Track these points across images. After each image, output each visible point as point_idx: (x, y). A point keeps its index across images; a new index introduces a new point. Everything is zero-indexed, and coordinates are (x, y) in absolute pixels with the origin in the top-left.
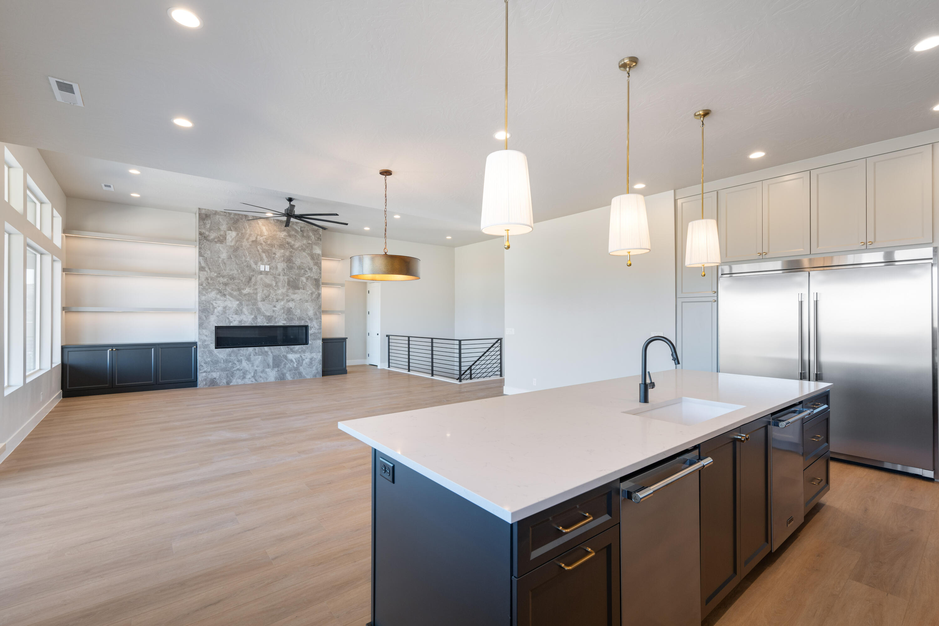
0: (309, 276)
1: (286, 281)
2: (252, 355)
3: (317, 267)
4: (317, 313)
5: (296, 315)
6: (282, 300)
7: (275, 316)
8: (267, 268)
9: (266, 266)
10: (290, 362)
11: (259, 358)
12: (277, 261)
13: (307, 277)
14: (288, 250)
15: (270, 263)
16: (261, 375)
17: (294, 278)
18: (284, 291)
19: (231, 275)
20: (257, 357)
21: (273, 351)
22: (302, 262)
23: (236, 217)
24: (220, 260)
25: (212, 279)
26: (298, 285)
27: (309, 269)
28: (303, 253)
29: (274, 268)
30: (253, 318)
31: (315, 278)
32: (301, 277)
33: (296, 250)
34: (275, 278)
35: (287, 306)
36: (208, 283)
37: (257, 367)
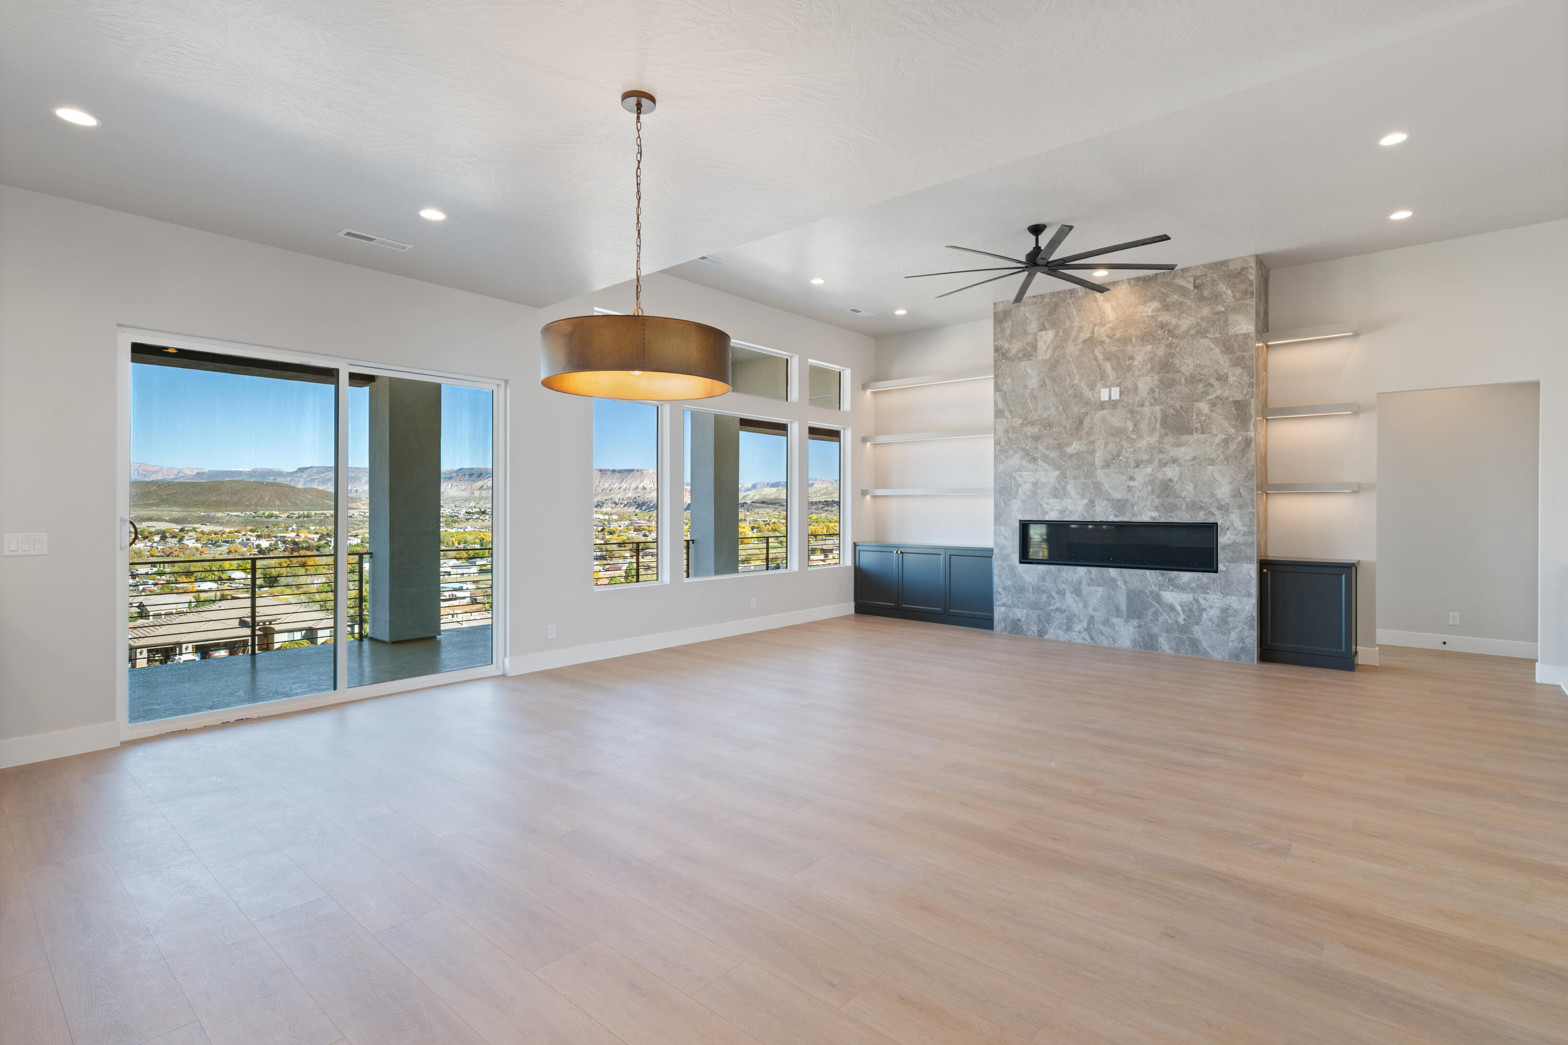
0: (1217, 397)
1: (1159, 416)
2: (1084, 583)
3: (1241, 370)
4: (1241, 491)
5: (1184, 498)
6: (1150, 461)
7: (1133, 500)
8: (1116, 393)
9: (1112, 388)
10: (1168, 609)
11: (1098, 591)
12: (1137, 373)
13: (1212, 399)
14: (1163, 341)
15: (1121, 380)
16: (1103, 629)
17: (1178, 407)
18: (1152, 442)
19: (1045, 419)
20: (1094, 588)
21: (1127, 579)
22: (1197, 366)
23: (1054, 300)
24: (1028, 391)
25: (1014, 430)
26: (1189, 423)
27: (1219, 378)
28: (1203, 341)
29: (1129, 390)
30: (1086, 506)
31: (1237, 399)
32: (1197, 401)
33: (1183, 338)
34: (1132, 412)
35: (1160, 476)
36: (1009, 439)
37: (1095, 610)
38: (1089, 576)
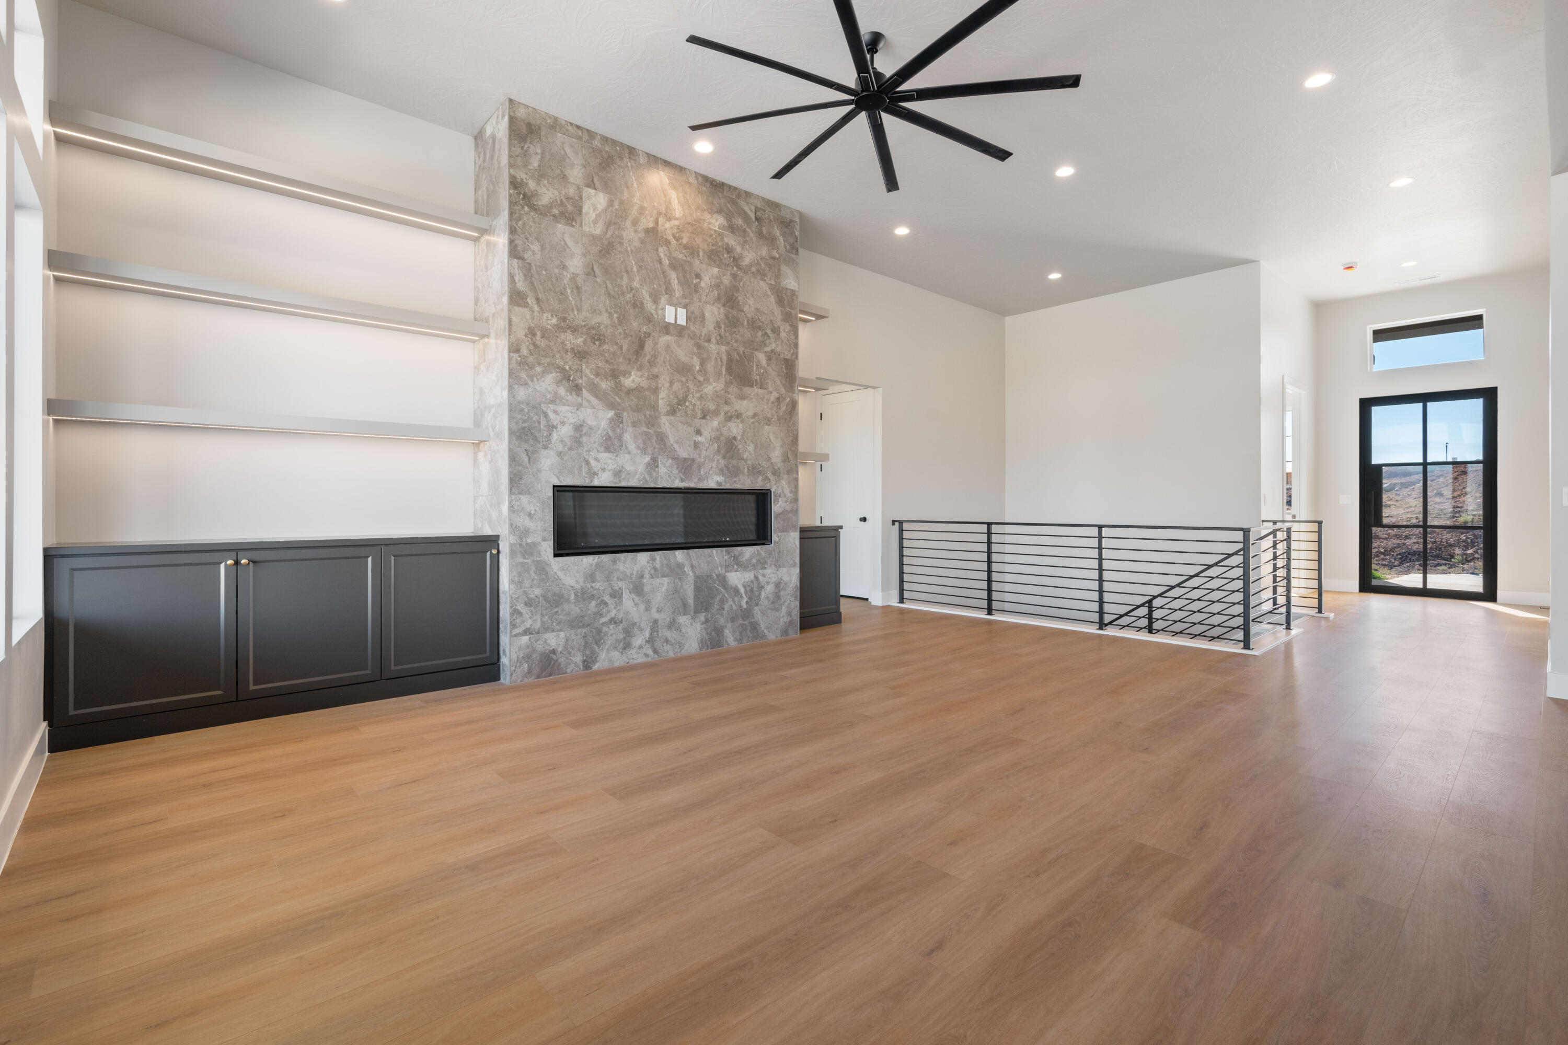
0: (772, 351)
1: (725, 358)
2: (647, 575)
3: (790, 328)
4: (789, 457)
5: (746, 460)
6: (716, 413)
7: (699, 460)
8: (682, 317)
9: (678, 308)
10: (733, 593)
11: (662, 584)
12: (704, 298)
13: (768, 352)
14: (729, 268)
15: (687, 301)
16: (668, 634)
17: (741, 353)
18: (718, 389)
19: (593, 328)
20: (658, 581)
21: (694, 563)
22: (757, 309)
23: (607, 149)
24: (567, 275)
25: (545, 334)
26: (750, 374)
27: (773, 330)
28: (761, 283)
29: (696, 318)
30: (648, 465)
31: (786, 358)
32: (757, 350)
33: (746, 273)
34: (699, 346)
35: (725, 432)
36: (535, 345)
37: (659, 611)
38: (653, 564)
